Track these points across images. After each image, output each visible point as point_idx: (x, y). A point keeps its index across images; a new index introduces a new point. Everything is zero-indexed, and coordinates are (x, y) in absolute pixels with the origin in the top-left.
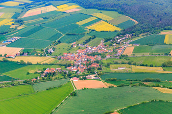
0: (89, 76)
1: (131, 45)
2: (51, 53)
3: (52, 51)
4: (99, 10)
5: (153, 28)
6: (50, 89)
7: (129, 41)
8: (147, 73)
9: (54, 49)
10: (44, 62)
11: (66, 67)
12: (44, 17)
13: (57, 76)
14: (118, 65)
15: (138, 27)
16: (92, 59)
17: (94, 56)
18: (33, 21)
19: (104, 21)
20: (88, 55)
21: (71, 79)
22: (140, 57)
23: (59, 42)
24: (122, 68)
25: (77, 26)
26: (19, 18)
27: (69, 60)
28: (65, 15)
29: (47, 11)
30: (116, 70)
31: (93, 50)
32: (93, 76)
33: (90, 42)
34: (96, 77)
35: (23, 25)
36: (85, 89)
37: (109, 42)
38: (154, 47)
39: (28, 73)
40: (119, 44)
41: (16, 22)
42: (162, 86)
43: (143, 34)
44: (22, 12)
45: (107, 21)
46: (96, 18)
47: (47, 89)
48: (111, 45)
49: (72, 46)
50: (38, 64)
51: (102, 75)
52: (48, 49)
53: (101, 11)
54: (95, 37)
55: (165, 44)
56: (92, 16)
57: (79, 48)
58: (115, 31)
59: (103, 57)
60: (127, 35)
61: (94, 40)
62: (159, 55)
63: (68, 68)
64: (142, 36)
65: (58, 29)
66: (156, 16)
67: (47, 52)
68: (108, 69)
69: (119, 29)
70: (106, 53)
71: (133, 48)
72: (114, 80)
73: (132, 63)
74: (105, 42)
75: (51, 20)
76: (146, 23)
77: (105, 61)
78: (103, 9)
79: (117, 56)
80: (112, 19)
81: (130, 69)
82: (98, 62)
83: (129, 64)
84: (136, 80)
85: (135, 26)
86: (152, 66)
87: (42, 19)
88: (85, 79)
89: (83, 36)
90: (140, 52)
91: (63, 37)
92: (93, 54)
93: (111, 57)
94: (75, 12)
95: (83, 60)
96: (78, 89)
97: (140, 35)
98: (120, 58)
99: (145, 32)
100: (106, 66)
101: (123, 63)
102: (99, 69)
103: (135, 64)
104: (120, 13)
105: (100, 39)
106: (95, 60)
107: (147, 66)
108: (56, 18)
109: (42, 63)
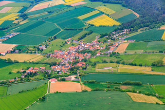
0: (69, 77)
1: (126, 41)
2: (42, 50)
3: (44, 48)
4: (104, 3)
5: (154, 22)
6: (23, 92)
7: (125, 37)
8: (132, 74)
9: (47, 46)
10: (31, 61)
11: (50, 66)
12: (49, 11)
13: (37, 77)
14: (105, 64)
15: (138, 22)
16: (81, 57)
17: (84, 53)
18: (37, 15)
19: (106, 14)
20: (79, 53)
21: (50, 80)
22: (132, 55)
23: (55, 38)
24: (108, 68)
25: (78, 20)
26: (26, 12)
27: (57, 58)
28: (70, 9)
29: (54, 5)
30: (101, 70)
31: (86, 46)
32: (73, 77)
33: (85, 38)
34: (76, 78)
35: (27, 20)
36: (57, 93)
37: (104, 38)
38: (150, 44)
39: (10, 73)
40: (114, 40)
41: (21, 16)
42: (138, 92)
43: (142, 29)
44: (31, 6)
45: (108, 15)
46: (99, 12)
47: (20, 92)
48: (105, 41)
49: (66, 42)
50: (24, 62)
51: (83, 76)
52: (41, 46)
53: (106, 4)
54: (91, 33)
55: (162, 40)
56: (96, 10)
57: (73, 45)
58: (114, 26)
59: (93, 55)
60: (125, 30)
61: (89, 36)
62: (153, 52)
63: (52, 68)
64: (141, 31)
65: (58, 24)
66: (160, 8)
67: (39, 49)
68: (93, 68)
69: (118, 24)
70: (98, 50)
71: (127, 44)
72: (93, 83)
73: (121, 62)
74: (101, 38)
75: (54, 14)
76: (147, 17)
77: (93, 60)
78: (108, 2)
79: (107, 54)
80: (114, 12)
81: (116, 69)
82: (85, 61)
83: (118, 62)
84: (116, 83)
85: (135, 20)
86: (141, 65)
87: (47, 13)
88: (64, 80)
89: (80, 32)
90: (133, 50)
91: (60, 33)
92: (84, 52)
93: (101, 55)
94: (81, 5)
95: (71, 58)
96: (50, 92)
97: (139, 30)
98: (111, 56)
99: (145, 27)
100: (92, 65)
101: (111, 62)
102: (83, 69)
103: (123, 63)
104: (123, 6)
105: (96, 34)
106: (83, 58)
107: (135, 65)
108: (60, 12)
109: (28, 62)
